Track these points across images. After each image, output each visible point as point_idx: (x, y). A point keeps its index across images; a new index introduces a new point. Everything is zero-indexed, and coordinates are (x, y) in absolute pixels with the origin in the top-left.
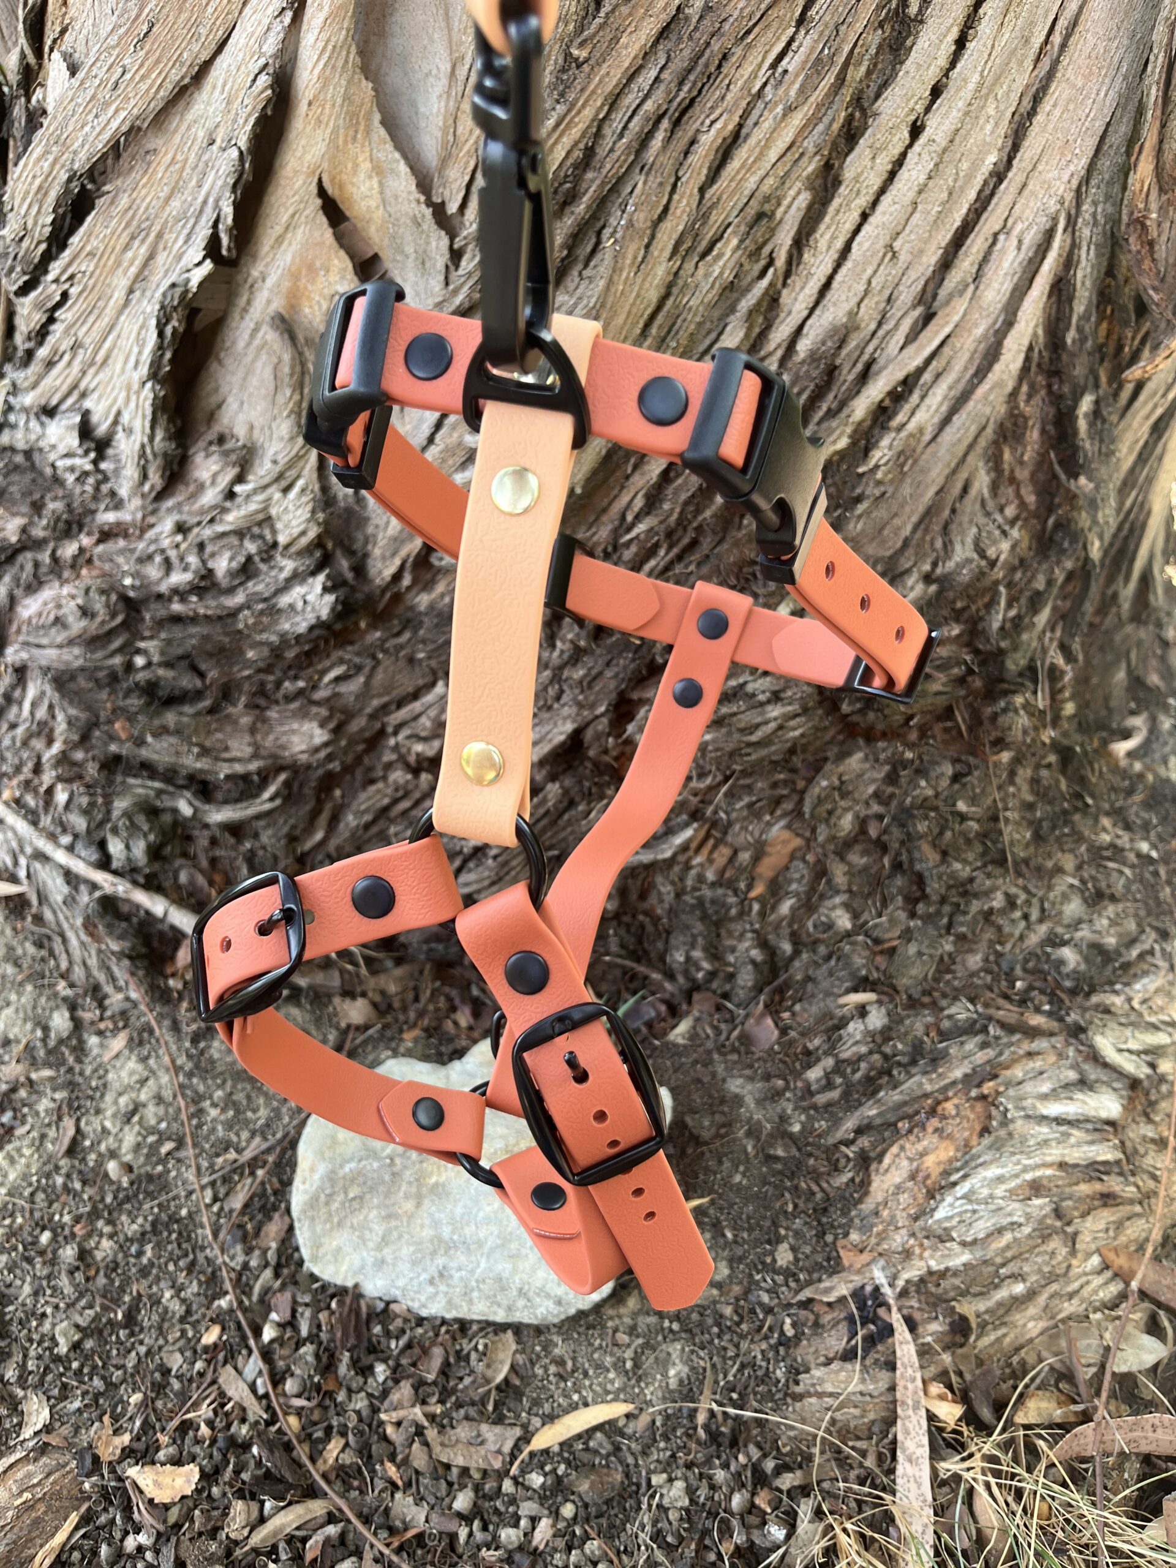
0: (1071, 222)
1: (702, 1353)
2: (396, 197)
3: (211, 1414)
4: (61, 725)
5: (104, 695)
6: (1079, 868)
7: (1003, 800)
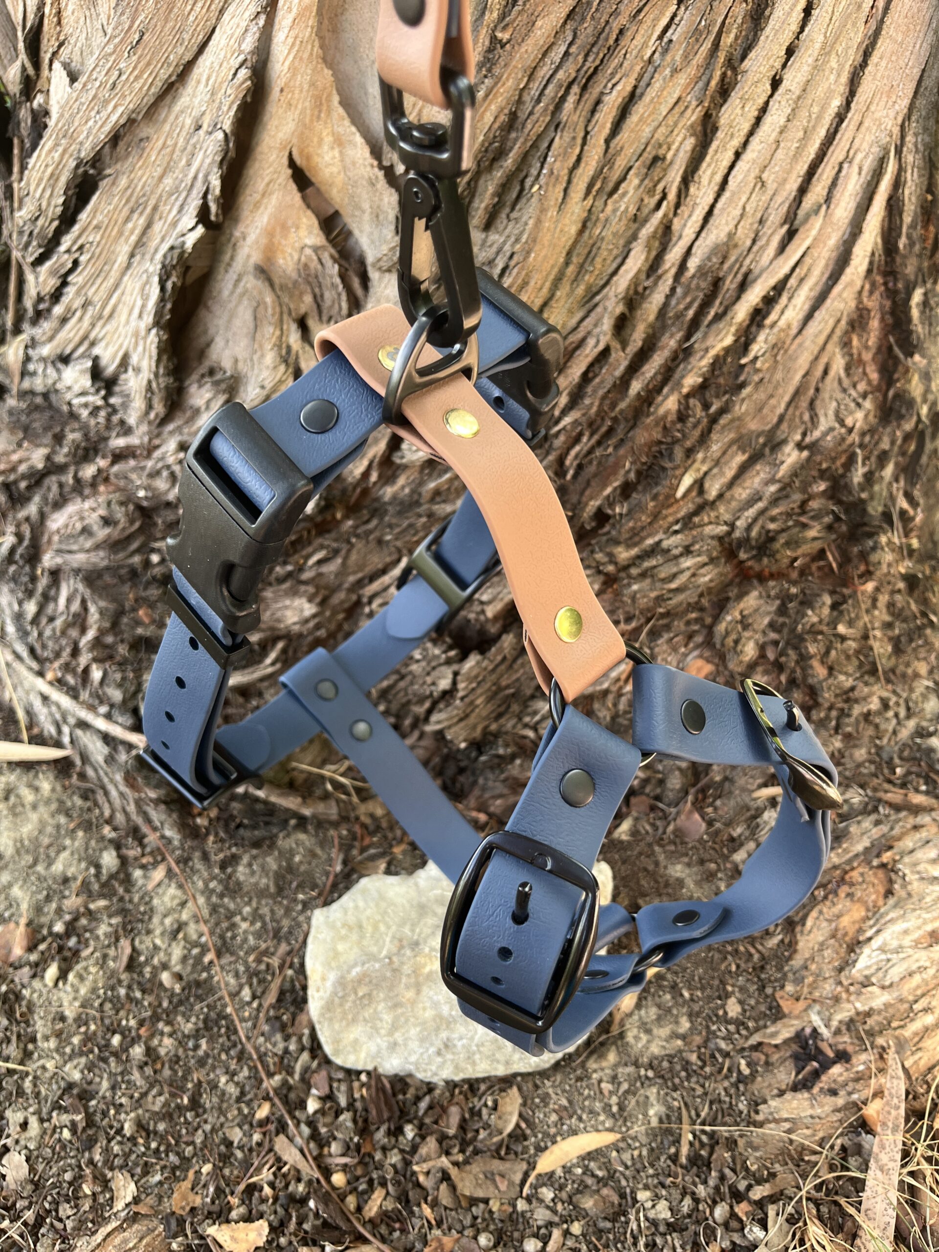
0: (899, 151)
1: (675, 1095)
2: (354, 163)
3: (271, 1177)
4: (93, 617)
5: (126, 588)
6: (931, 672)
7: (871, 622)
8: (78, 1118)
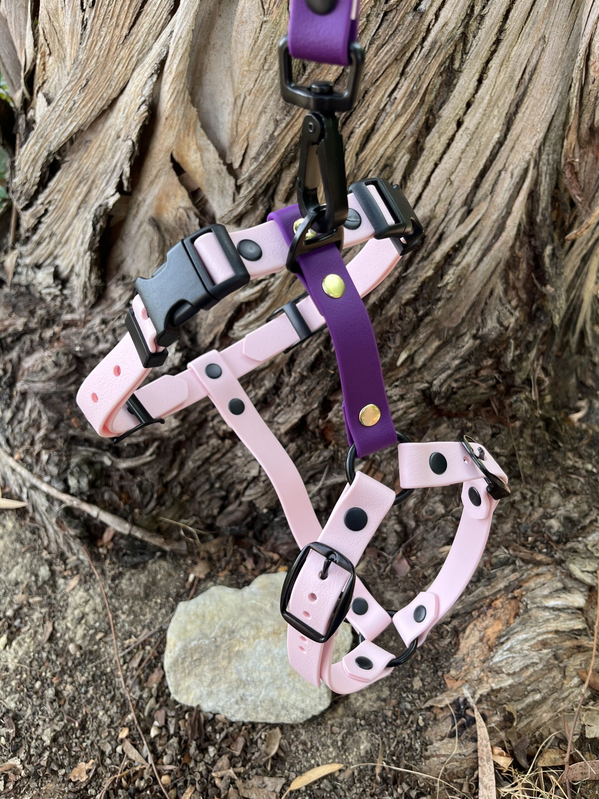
0: (537, 164)
1: (377, 736)
2: (209, 162)
4: (44, 422)
5: (66, 405)
6: (557, 478)
7: (518, 445)
8: (12, 731)
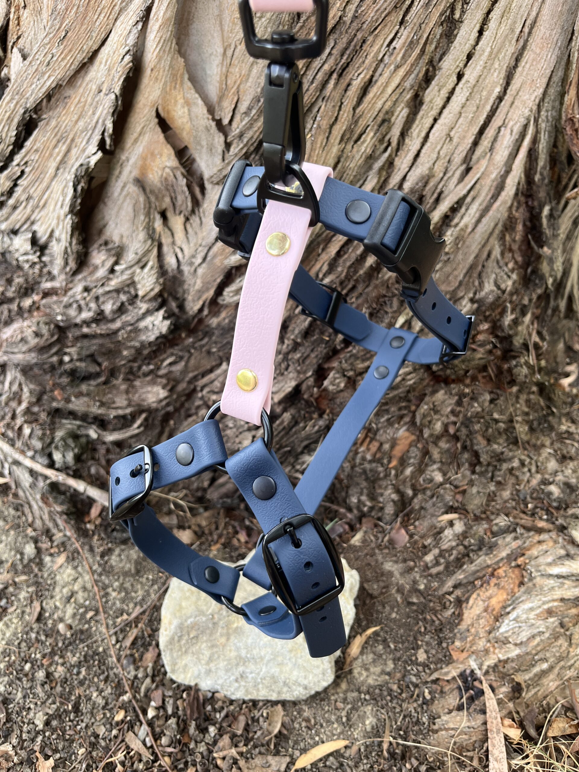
0: (536, 121)
1: (383, 711)
2: (197, 117)
3: (123, 758)
4: (26, 394)
5: (48, 377)
6: (552, 444)
7: (515, 411)
8: (2, 716)
